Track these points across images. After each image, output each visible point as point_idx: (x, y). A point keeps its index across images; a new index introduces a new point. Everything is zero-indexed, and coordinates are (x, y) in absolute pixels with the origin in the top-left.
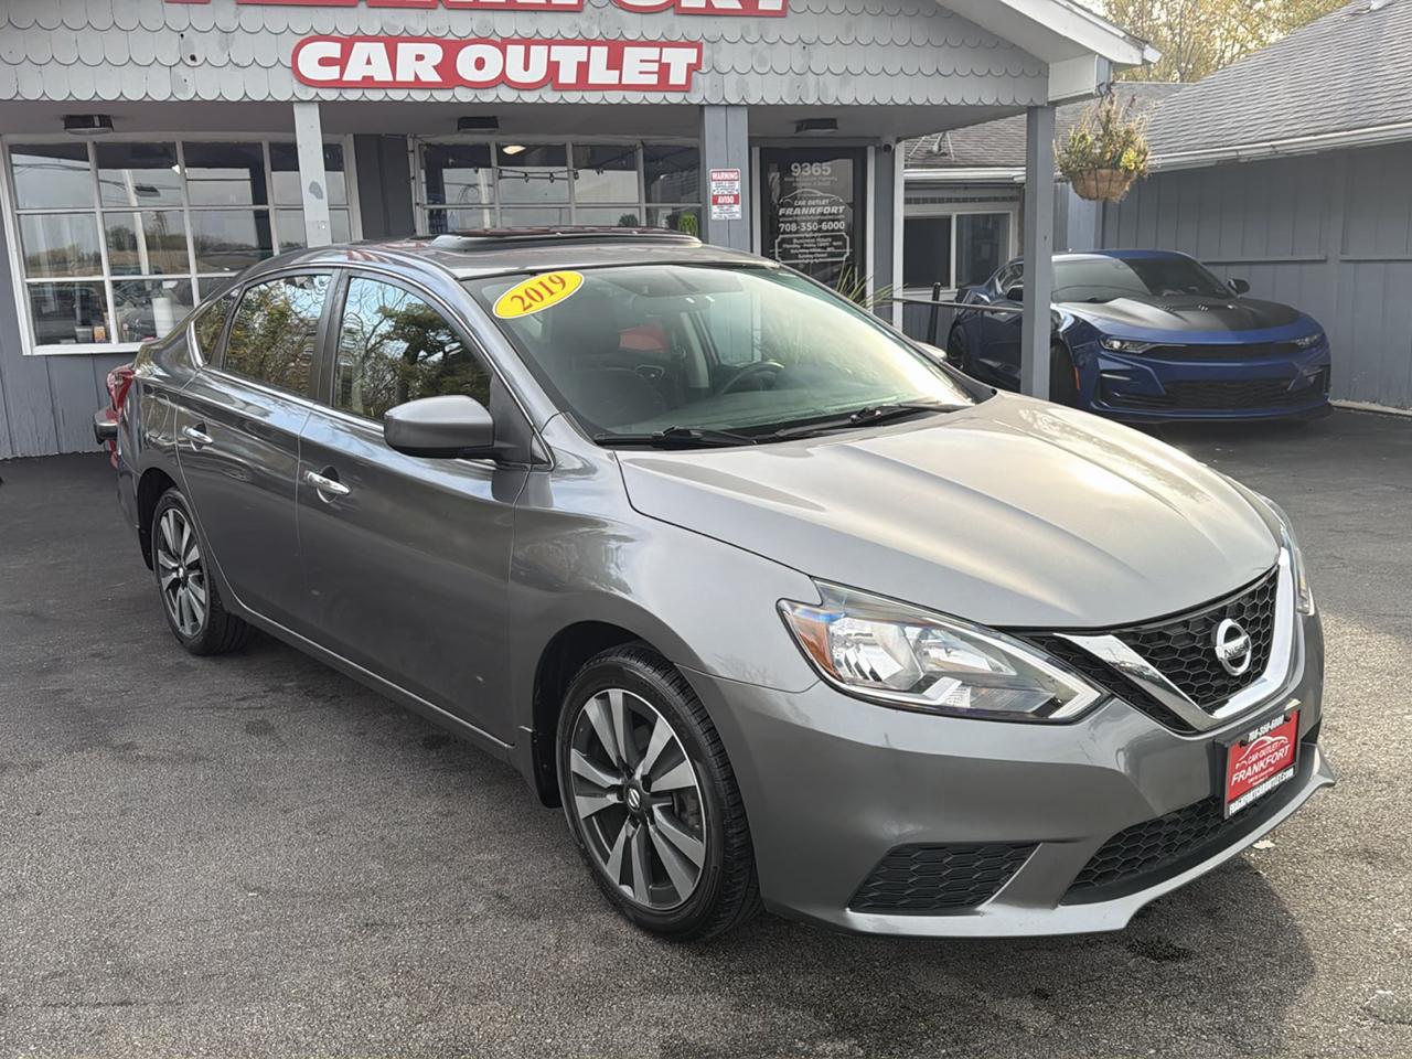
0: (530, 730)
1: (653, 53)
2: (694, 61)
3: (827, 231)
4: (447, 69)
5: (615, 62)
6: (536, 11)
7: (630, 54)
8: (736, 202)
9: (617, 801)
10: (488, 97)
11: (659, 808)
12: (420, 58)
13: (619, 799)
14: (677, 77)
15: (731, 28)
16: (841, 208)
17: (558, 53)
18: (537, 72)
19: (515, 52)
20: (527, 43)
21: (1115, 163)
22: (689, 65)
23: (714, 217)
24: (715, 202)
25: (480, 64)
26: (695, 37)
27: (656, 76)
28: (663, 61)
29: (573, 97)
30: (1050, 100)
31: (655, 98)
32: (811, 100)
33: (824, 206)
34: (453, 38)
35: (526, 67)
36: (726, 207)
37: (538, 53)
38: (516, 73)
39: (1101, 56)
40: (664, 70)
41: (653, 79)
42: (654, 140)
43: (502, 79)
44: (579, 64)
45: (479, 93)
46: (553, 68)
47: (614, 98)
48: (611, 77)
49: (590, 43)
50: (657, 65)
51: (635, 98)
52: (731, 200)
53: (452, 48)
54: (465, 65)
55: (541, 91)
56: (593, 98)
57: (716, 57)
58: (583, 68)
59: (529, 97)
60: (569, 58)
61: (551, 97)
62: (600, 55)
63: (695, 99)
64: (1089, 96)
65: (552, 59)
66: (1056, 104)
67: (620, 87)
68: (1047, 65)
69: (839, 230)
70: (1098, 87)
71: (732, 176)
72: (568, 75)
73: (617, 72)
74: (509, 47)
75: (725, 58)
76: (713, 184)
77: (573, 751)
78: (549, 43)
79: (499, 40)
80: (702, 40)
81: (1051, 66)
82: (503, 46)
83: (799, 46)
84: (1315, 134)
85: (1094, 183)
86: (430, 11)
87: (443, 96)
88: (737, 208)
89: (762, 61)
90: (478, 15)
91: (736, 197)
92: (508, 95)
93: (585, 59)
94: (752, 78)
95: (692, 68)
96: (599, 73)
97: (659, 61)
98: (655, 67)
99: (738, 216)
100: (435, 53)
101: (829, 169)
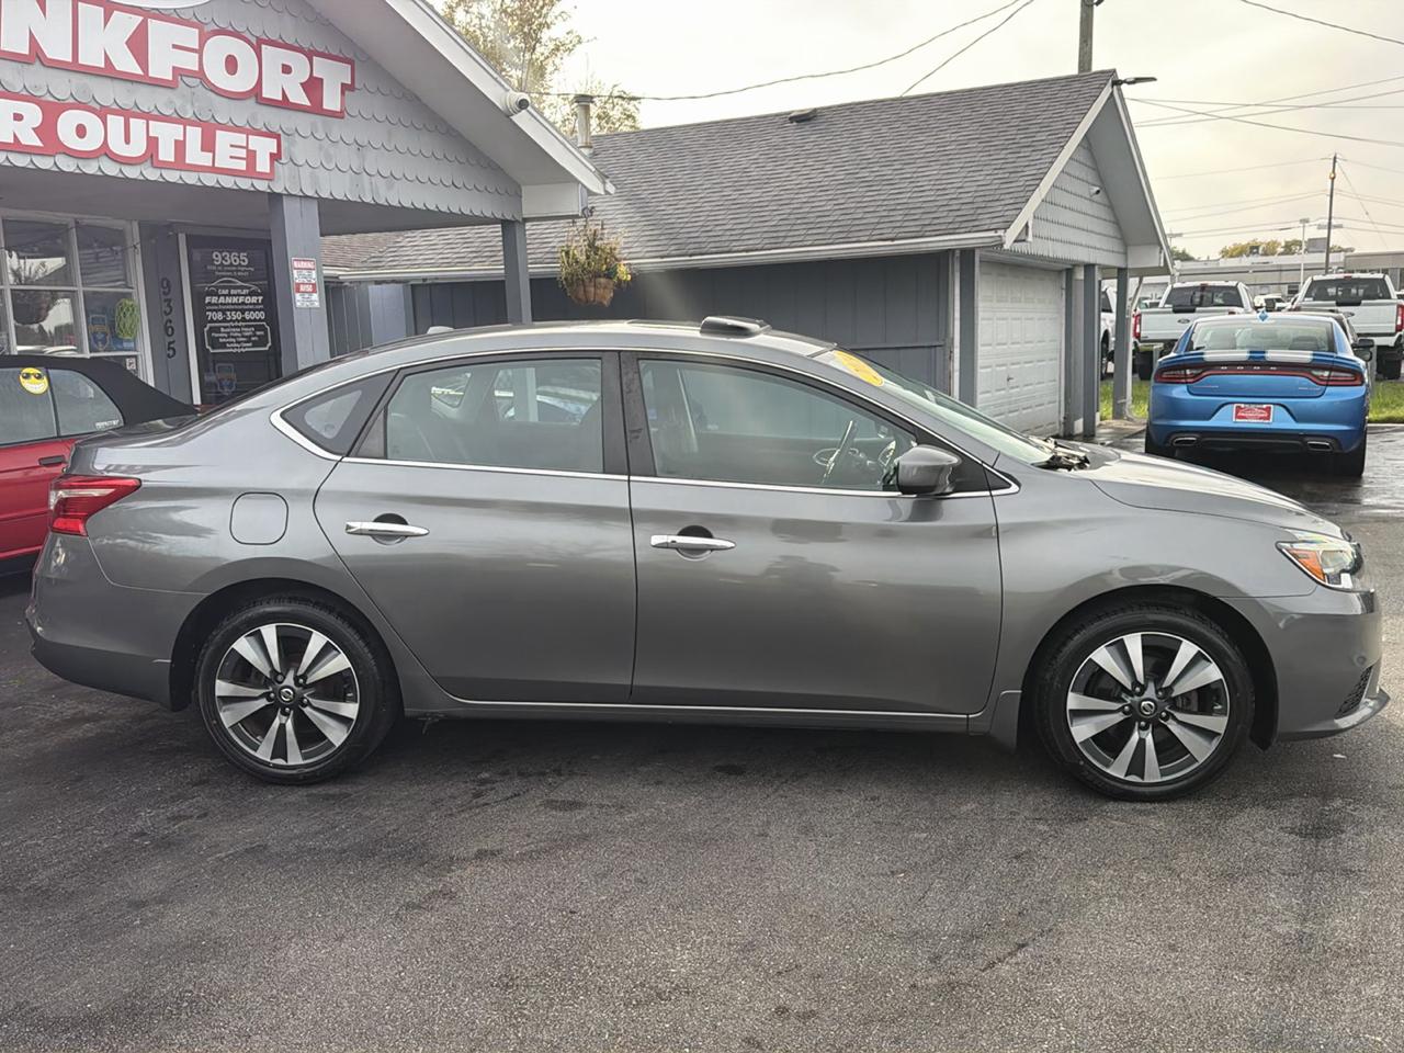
1: (240, 139)
2: (275, 151)
3: (250, 320)
4: (47, 130)
5: (208, 145)
6: (132, 82)
7: (223, 138)
8: (314, 291)
10: (91, 168)
12: (18, 117)
14: (263, 165)
15: (303, 122)
16: (261, 298)
17: (157, 128)
18: (138, 148)
19: (116, 122)
20: (127, 114)
22: (272, 155)
23: (298, 304)
24: (298, 291)
25: (81, 131)
26: (276, 129)
27: (244, 162)
28: (251, 147)
29: (172, 176)
30: (525, 216)
31: (245, 184)
32: (368, 199)
33: (245, 296)
34: (52, 99)
35: (127, 141)
36: (307, 296)
37: (137, 125)
38: (118, 146)
39: (583, 185)
40: (251, 157)
41: (242, 165)
43: (105, 151)
44: (176, 141)
45: (81, 163)
46: (153, 143)
47: (210, 180)
48: (204, 159)
49: (184, 122)
50: (245, 151)
51: (227, 182)
52: (310, 288)
53: (52, 111)
54: (66, 130)
55: (142, 167)
56: (191, 178)
57: (292, 149)
58: (180, 146)
59: (131, 172)
60: (167, 134)
61: (152, 174)
62: (194, 135)
63: (278, 189)
64: (576, 217)
65: (151, 134)
67: (213, 169)
68: (519, 186)
69: (260, 320)
70: (583, 210)
71: (310, 265)
72: (166, 153)
73: (211, 155)
74: (109, 117)
75: (301, 150)
76: (295, 272)
78: (147, 117)
79: (98, 107)
80: (280, 132)
81: (523, 188)
82: (103, 113)
83: (355, 147)
86: (26, 66)
87: (44, 163)
88: (315, 296)
89: (329, 157)
90: (76, 78)
91: (314, 285)
92: (111, 169)
93: (182, 139)
94: (322, 173)
95: (275, 157)
96: (195, 155)
97: (246, 148)
98: (243, 153)
99: (317, 304)
100: (34, 115)
101: (246, 260)
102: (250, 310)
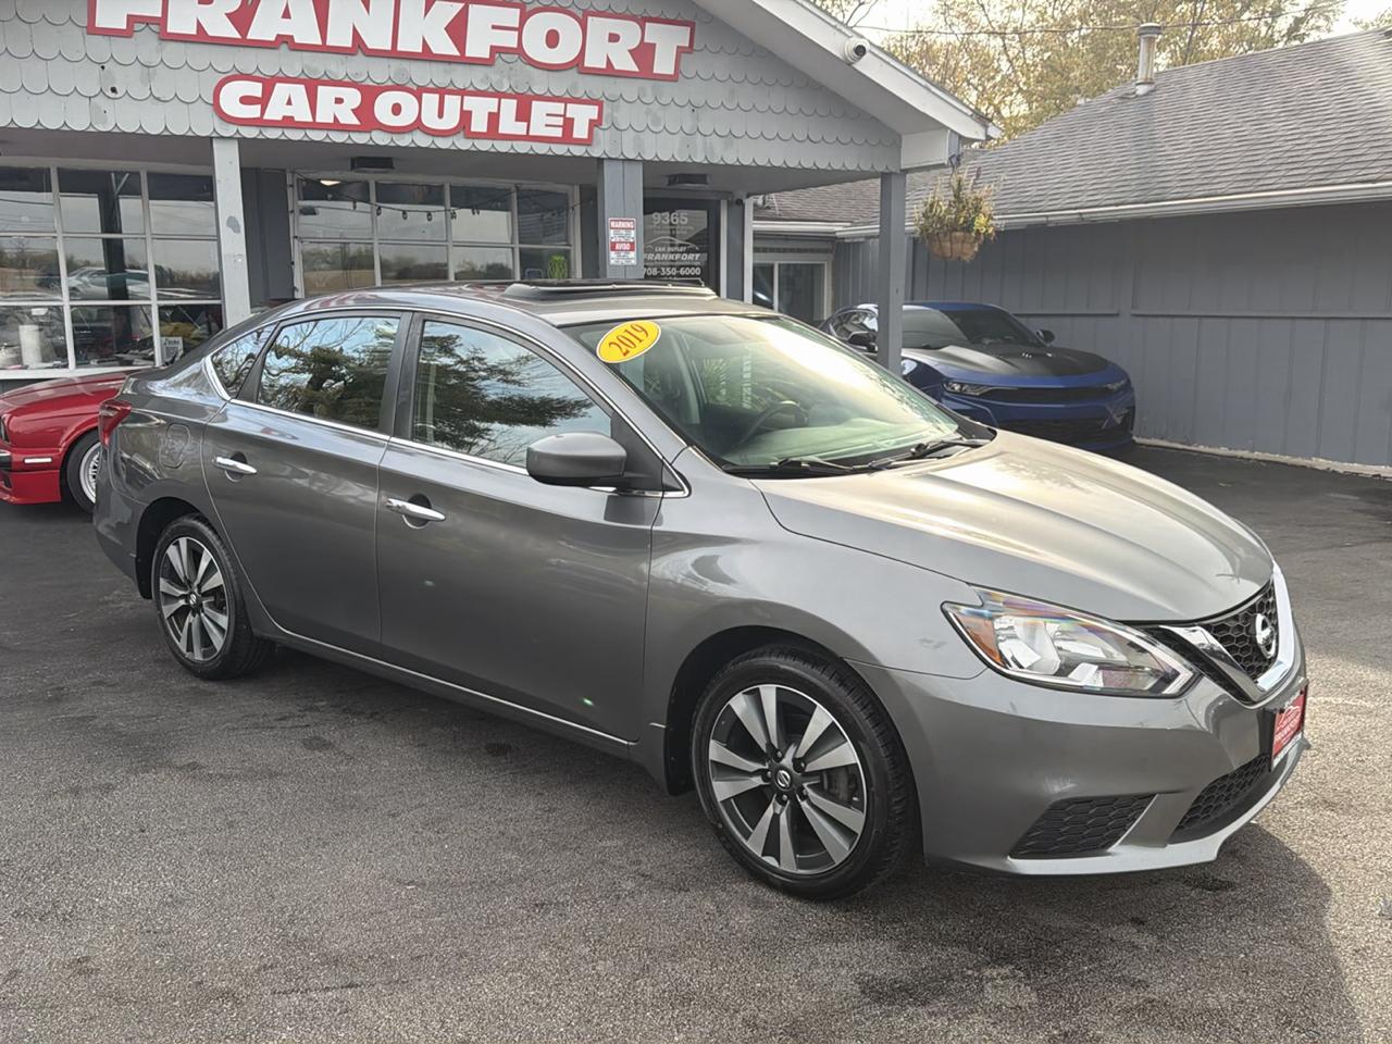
0: (664, 727)
1: (558, 108)
2: (595, 117)
3: (685, 276)
4: (365, 112)
5: (523, 114)
6: (450, 63)
7: (538, 108)
8: (632, 249)
9: (762, 783)
10: (404, 141)
11: (809, 786)
12: (339, 101)
13: (764, 781)
14: (580, 131)
15: (629, 89)
16: (698, 255)
17: (471, 103)
18: (451, 120)
19: (430, 100)
20: (442, 92)
21: (968, 227)
22: (591, 121)
23: (612, 262)
24: (613, 249)
25: (397, 109)
26: (597, 95)
27: (561, 130)
28: (568, 116)
29: (484, 145)
30: (902, 167)
31: (560, 150)
32: (699, 159)
33: (682, 253)
34: (372, 84)
35: (441, 115)
36: (622, 254)
37: (452, 102)
38: (431, 120)
39: (952, 131)
40: (568, 124)
41: (558, 133)
42: (527, 185)
43: (418, 125)
44: (490, 114)
45: (395, 137)
46: (466, 116)
47: (522, 147)
48: (520, 129)
49: (500, 95)
50: (562, 119)
51: (542, 149)
52: (627, 247)
53: (370, 94)
54: (382, 109)
55: (454, 138)
56: (503, 147)
57: (615, 114)
58: (494, 119)
59: (443, 143)
60: (480, 108)
61: (463, 144)
62: (509, 107)
63: (596, 153)
64: (942, 166)
65: (465, 108)
66: (906, 171)
67: (527, 138)
68: (900, 136)
69: (695, 276)
70: (950, 159)
71: (629, 225)
72: (479, 124)
73: (525, 124)
74: (424, 95)
75: (623, 116)
76: (612, 232)
77: (712, 742)
78: (463, 93)
79: (415, 88)
80: (603, 99)
81: (904, 137)
82: (418, 93)
83: (689, 108)
84: (1117, 205)
85: (948, 244)
86: (349, 57)
87: (360, 138)
88: (632, 254)
89: (656, 121)
90: (395, 64)
91: (632, 244)
92: (423, 141)
93: (495, 110)
94: (648, 137)
95: (594, 124)
96: (509, 124)
97: (564, 116)
98: (560, 121)
99: (634, 262)
100: (353, 98)
101: (686, 219)
102: (685, 266)
